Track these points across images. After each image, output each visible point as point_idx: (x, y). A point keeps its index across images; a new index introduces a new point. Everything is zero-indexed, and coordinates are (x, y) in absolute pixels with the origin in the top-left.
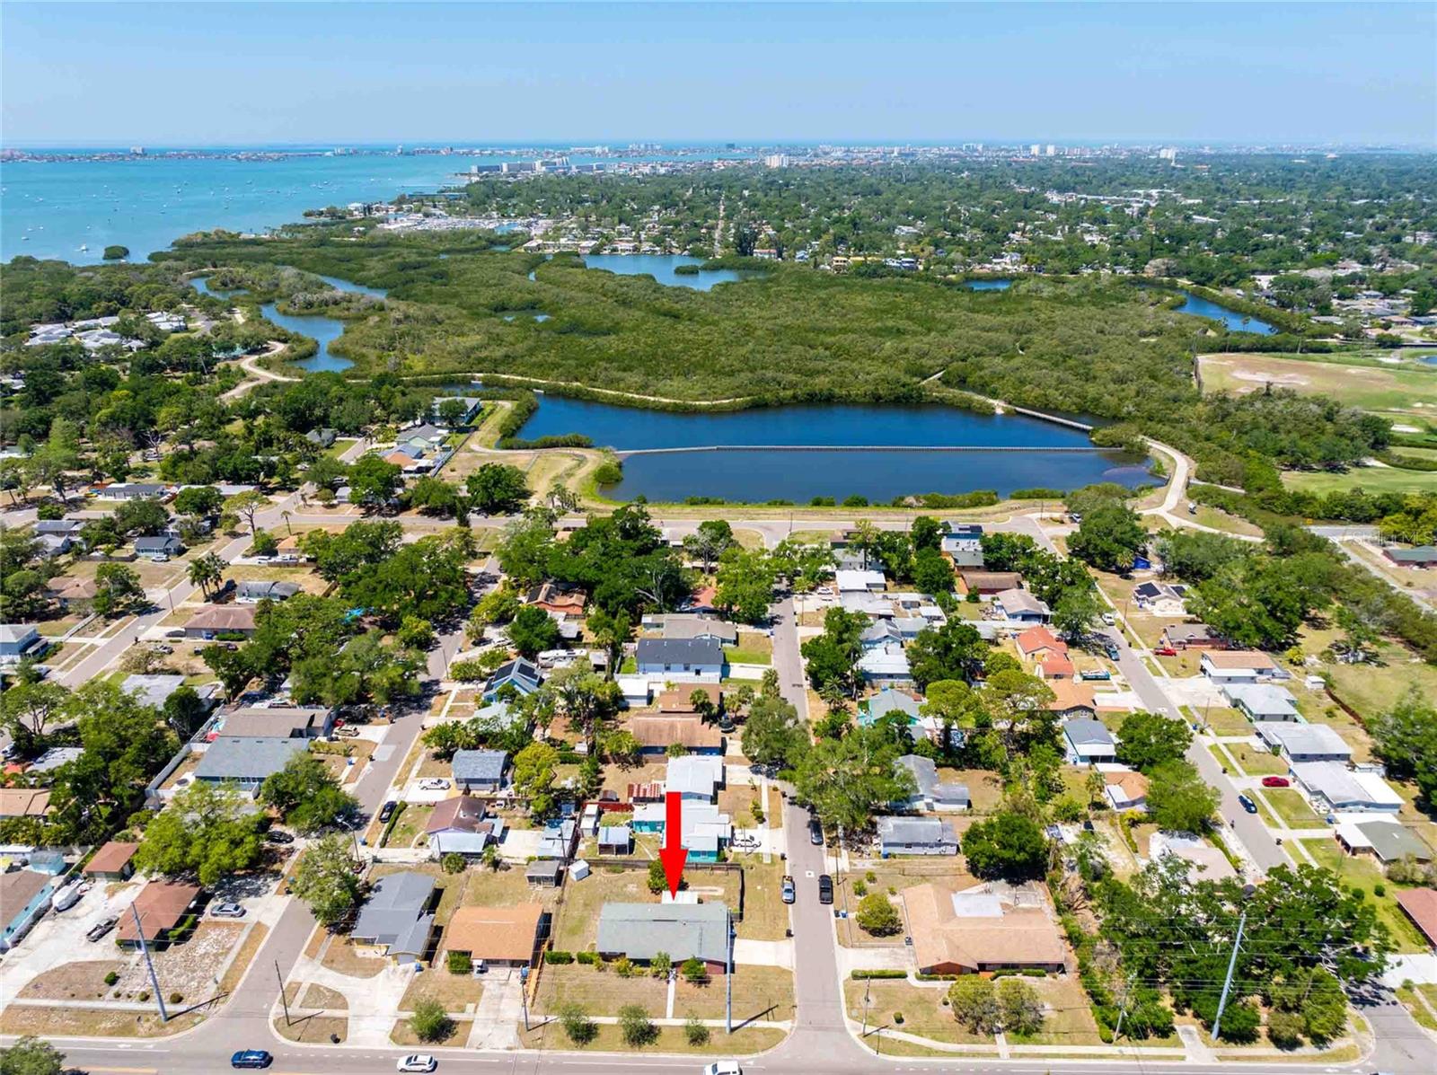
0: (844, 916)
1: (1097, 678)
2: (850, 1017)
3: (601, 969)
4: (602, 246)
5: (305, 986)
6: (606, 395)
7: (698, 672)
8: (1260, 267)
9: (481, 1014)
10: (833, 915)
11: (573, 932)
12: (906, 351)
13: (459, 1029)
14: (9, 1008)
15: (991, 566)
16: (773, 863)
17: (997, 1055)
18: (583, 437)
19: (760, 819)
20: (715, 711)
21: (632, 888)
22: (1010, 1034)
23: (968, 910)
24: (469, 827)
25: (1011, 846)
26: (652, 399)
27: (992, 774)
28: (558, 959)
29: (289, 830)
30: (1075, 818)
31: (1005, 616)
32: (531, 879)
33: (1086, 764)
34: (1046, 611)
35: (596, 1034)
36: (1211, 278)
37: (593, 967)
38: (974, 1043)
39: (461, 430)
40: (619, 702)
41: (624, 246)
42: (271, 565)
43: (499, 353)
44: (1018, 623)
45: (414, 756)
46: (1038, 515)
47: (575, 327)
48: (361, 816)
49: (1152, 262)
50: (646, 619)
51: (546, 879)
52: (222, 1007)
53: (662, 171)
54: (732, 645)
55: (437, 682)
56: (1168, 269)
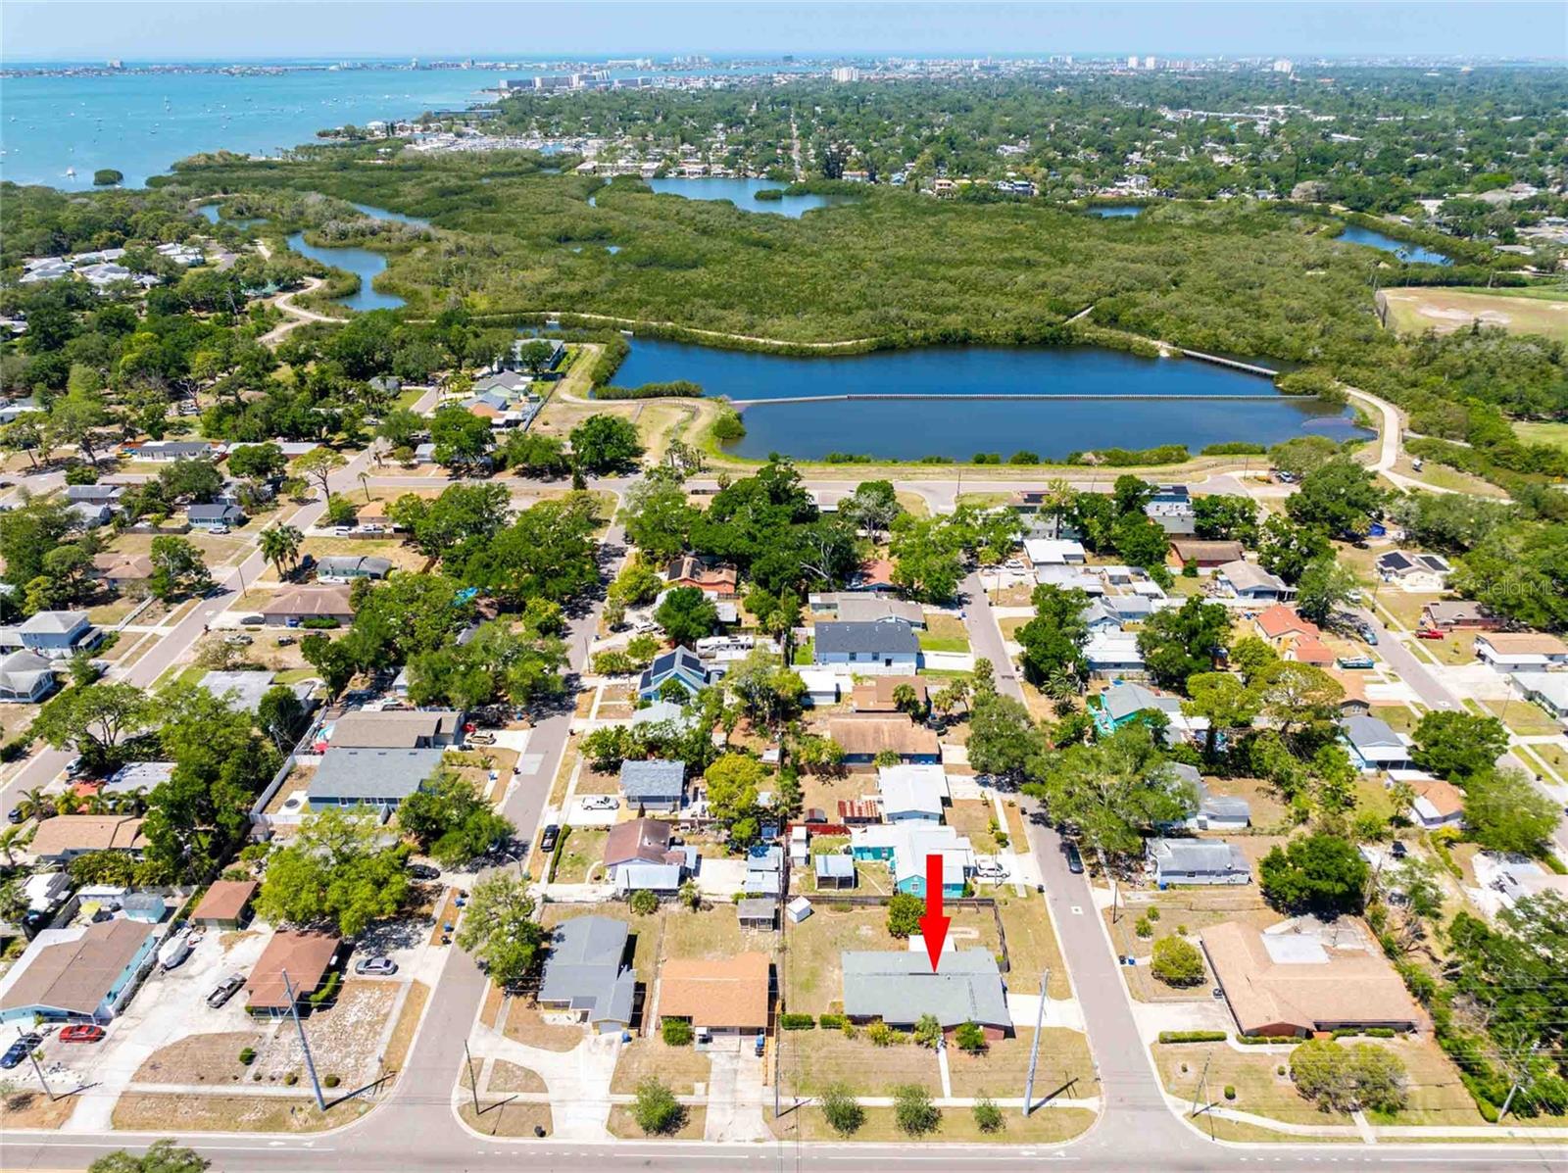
0: (1132, 962)
1: (1359, 667)
2: (1168, 1092)
3: (851, 1036)
4: (666, 168)
5: (489, 1062)
6: (707, 337)
7: (888, 662)
8: (1423, 190)
9: (714, 1097)
10: (1117, 961)
11: (806, 987)
12: (1044, 285)
13: (691, 1116)
14: (124, 1095)
15: (1203, 534)
16: (1029, 896)
17: (1361, 1139)
18: (692, 386)
19: (1002, 841)
20: (922, 708)
21: (865, 931)
22: (1371, 1112)
23: (1285, 954)
24: (658, 857)
25: (1328, 876)
26: (761, 341)
27: (1264, 783)
28: (795, 1023)
29: (432, 863)
30: (1378, 838)
31: (1234, 594)
32: (744, 922)
33: (1373, 771)
34: (1282, 587)
35: (863, 1120)
36: (1369, 204)
37: (841, 1032)
38: (1328, 1123)
39: (547, 378)
40: (804, 699)
41: (693, 167)
42: (352, 536)
43: (575, 288)
44: (1249, 601)
45: (568, 767)
46: (1241, 474)
47: (655, 260)
48: (517, 844)
49: (1300, 185)
50: (814, 599)
51: (763, 921)
52: (391, 1091)
53: (717, 85)
54: (920, 630)
55: (577, 677)
56: (1318, 193)
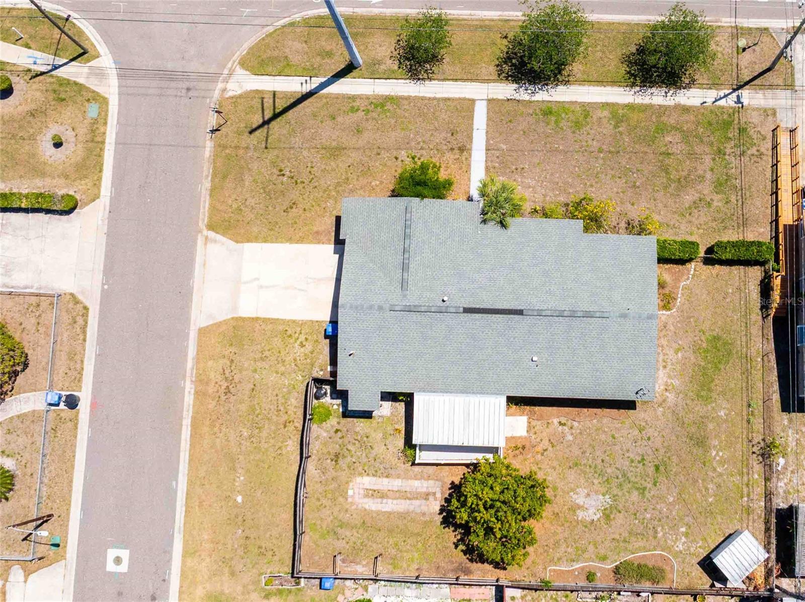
21: (591, 504)
28: (742, 254)
35: (629, 60)
